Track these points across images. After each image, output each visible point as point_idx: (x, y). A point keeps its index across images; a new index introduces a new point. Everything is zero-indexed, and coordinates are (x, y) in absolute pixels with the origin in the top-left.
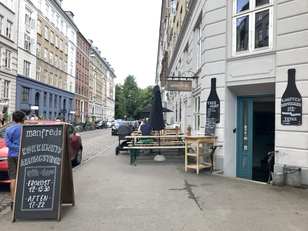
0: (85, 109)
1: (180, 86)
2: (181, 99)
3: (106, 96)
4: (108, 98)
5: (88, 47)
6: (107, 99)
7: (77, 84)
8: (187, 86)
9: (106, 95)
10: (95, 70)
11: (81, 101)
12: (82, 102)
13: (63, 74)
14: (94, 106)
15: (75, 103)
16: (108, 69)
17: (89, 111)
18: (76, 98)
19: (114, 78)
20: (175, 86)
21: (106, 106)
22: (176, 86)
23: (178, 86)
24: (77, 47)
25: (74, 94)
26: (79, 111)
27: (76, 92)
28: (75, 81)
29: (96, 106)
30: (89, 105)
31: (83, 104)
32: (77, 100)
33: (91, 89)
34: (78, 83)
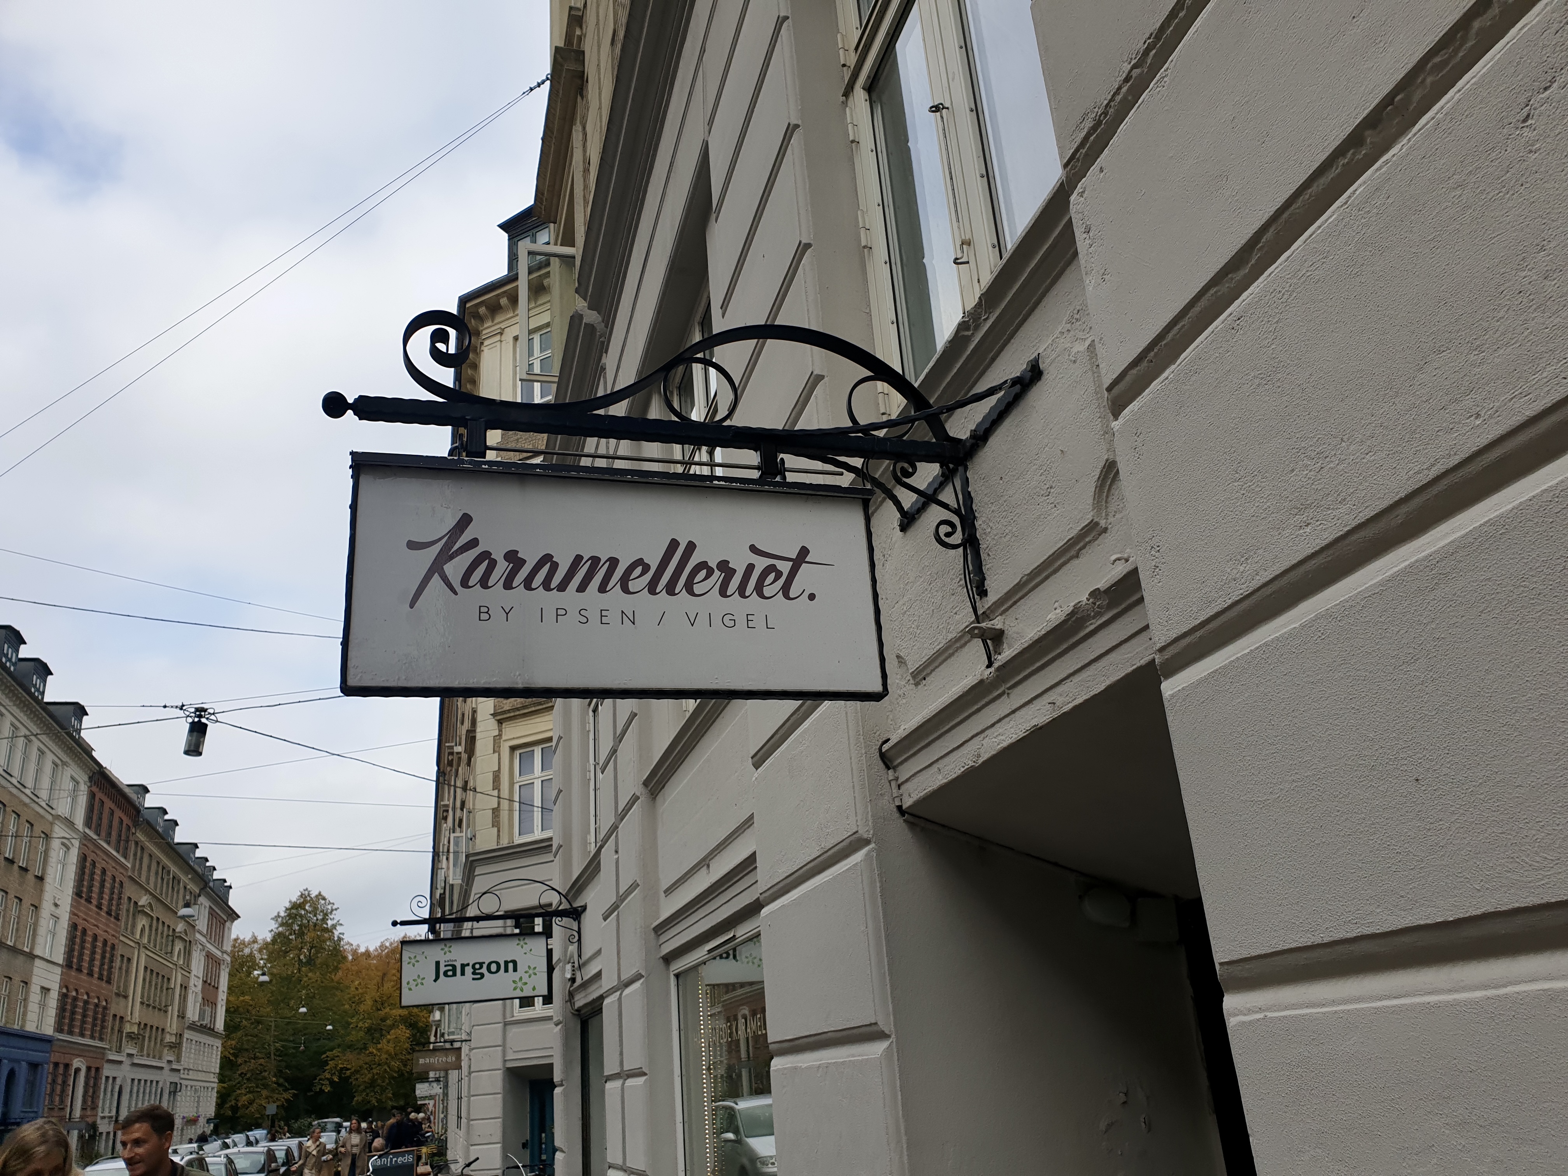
0: (84, 1101)
1: (438, 1060)
3: (183, 1018)
4: (193, 1027)
5: (126, 820)
6: (187, 1034)
7: (64, 990)
9: (182, 1016)
10: (148, 910)
11: (77, 1063)
12: (77, 1070)
13: (20, 960)
14: (124, 1078)
15: (50, 1080)
16: (201, 890)
17: (100, 1110)
18: (55, 1057)
19: (228, 924)
21: (179, 1070)
24: (86, 836)
25: (46, 1040)
26: (62, 1114)
27: (59, 1029)
28: (58, 978)
29: (133, 1080)
30: (104, 1078)
31: (83, 1074)
32: (56, 1065)
33: (122, 1000)
34: (71, 987)
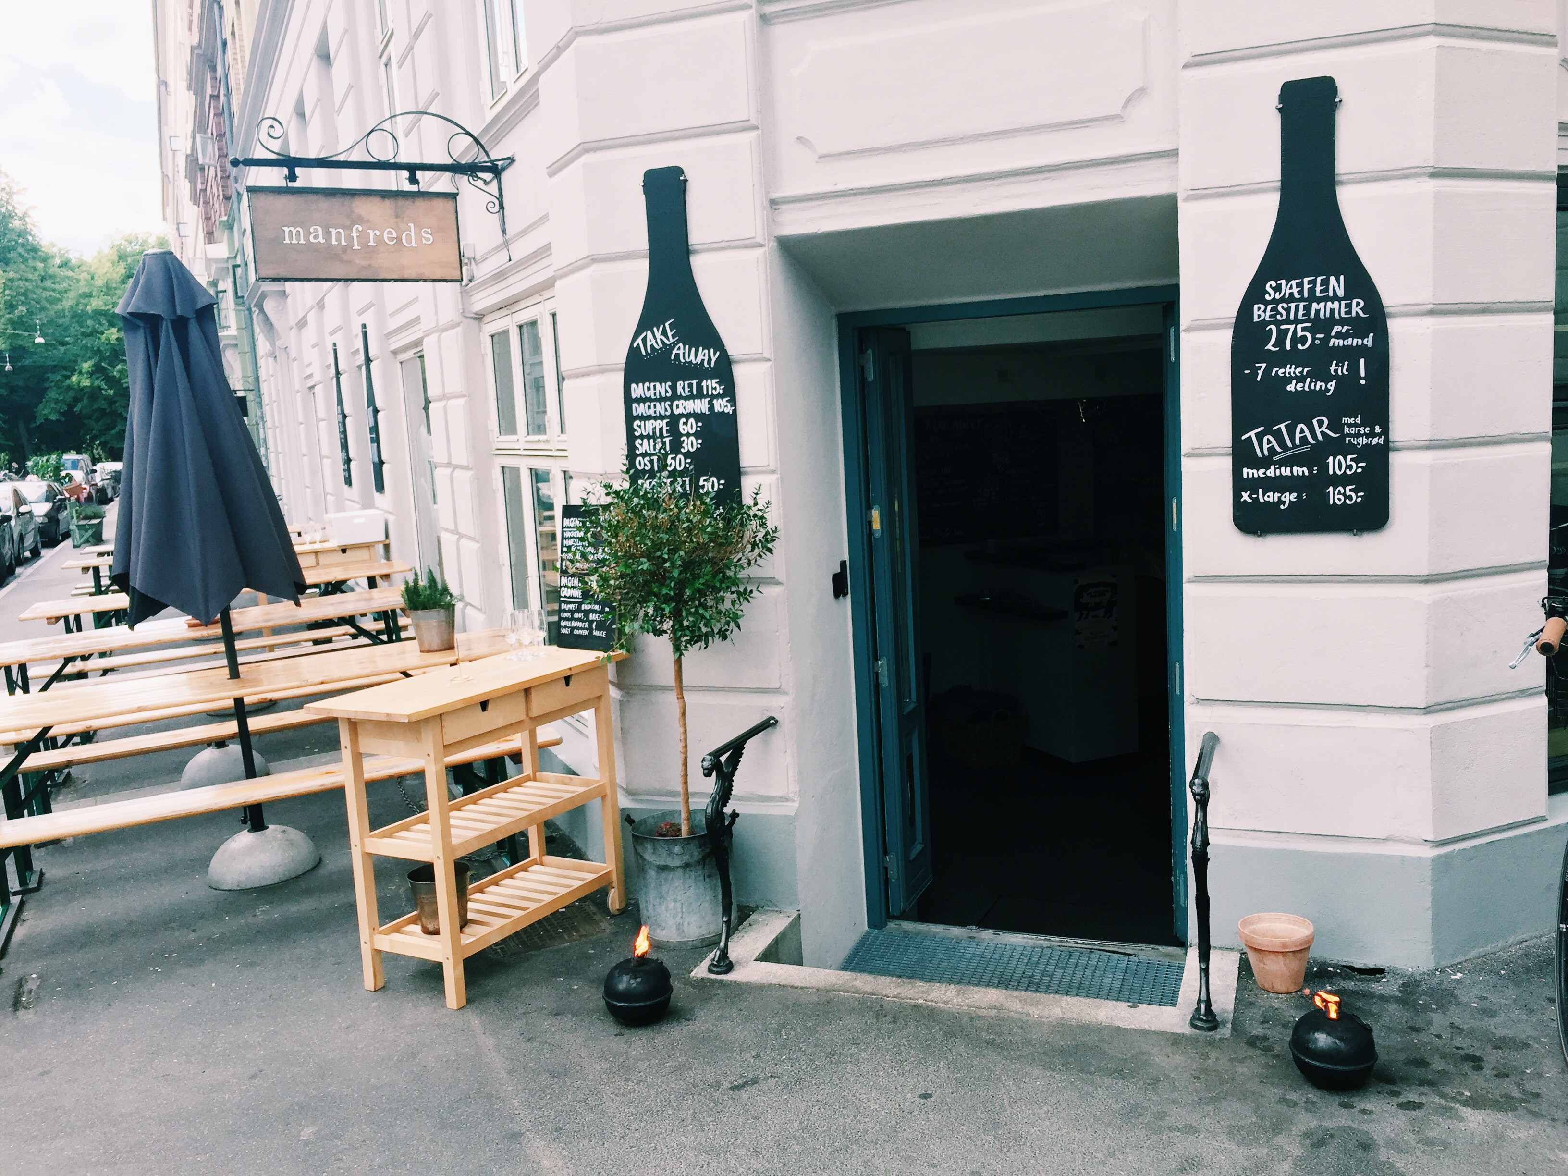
1: (363, 236)
2: (365, 334)
8: (419, 237)
20: (318, 236)
22: (328, 234)
23: (349, 238)
